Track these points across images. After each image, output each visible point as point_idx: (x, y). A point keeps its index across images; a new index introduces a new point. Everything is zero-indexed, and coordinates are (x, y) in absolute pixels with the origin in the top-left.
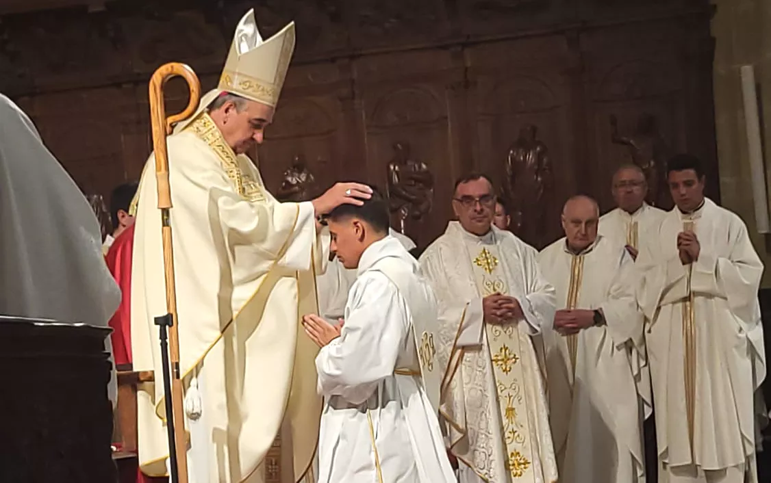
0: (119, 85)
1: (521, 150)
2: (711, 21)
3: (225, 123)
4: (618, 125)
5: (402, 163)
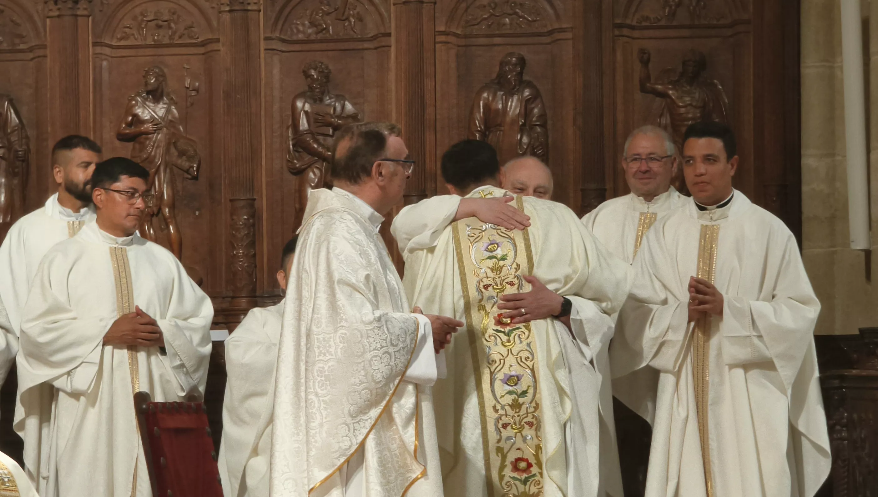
4: (650, 65)
5: (317, 100)
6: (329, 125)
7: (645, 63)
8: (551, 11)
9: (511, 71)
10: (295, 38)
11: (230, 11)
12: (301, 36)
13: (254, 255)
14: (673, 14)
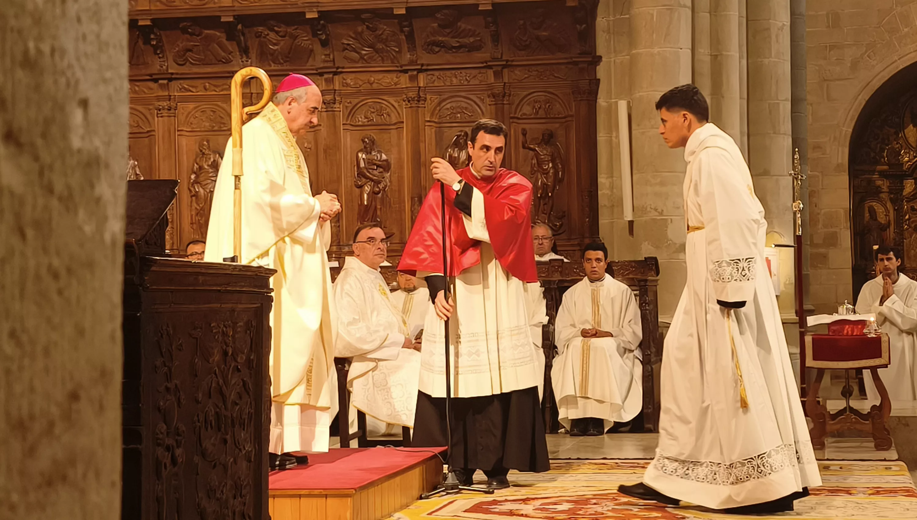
0: (156, 81)
1: (456, 149)
2: (598, 67)
3: (289, 113)
4: (527, 136)
5: (368, 153)
6: (375, 164)
7: (524, 135)
8: (479, 111)
9: (461, 139)
10: (357, 124)
11: (326, 111)
12: (360, 123)
13: (339, 226)
14: (537, 113)
